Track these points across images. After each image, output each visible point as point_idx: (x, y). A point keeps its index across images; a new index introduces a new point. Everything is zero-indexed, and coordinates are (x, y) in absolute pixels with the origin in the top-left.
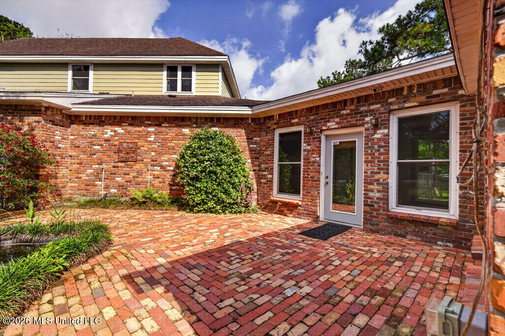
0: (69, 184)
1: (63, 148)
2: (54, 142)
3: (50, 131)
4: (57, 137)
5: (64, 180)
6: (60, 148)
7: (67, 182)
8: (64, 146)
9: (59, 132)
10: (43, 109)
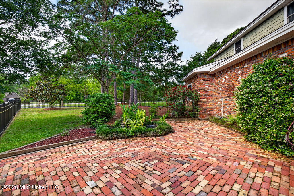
0: (214, 109)
1: (210, 91)
2: (205, 89)
3: (202, 84)
4: (206, 87)
5: (211, 107)
6: (208, 91)
7: (213, 108)
8: (210, 90)
9: (207, 84)
10: (199, 75)
